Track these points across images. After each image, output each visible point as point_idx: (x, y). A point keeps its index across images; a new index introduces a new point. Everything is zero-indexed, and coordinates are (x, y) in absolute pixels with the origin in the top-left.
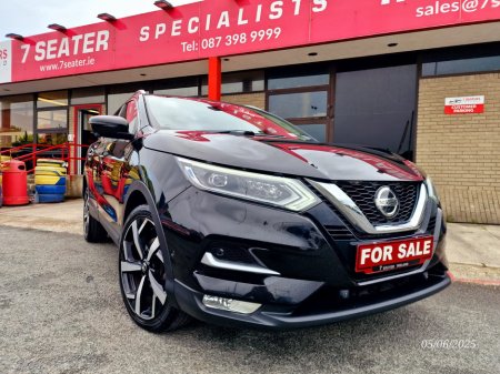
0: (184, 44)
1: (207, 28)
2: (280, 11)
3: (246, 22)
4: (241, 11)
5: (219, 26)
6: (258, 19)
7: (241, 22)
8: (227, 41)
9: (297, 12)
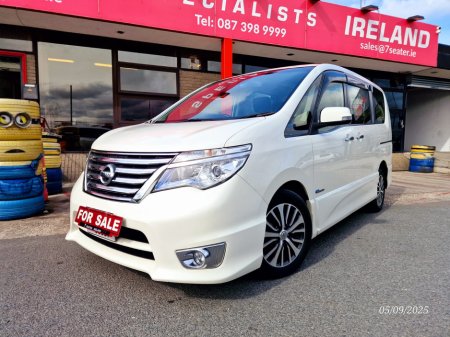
0: (199, 16)
1: (224, 9)
2: (286, 16)
3: (259, 15)
4: (255, 4)
5: (235, 11)
6: (269, 17)
7: (254, 14)
8: (242, 26)
9: (297, 21)
